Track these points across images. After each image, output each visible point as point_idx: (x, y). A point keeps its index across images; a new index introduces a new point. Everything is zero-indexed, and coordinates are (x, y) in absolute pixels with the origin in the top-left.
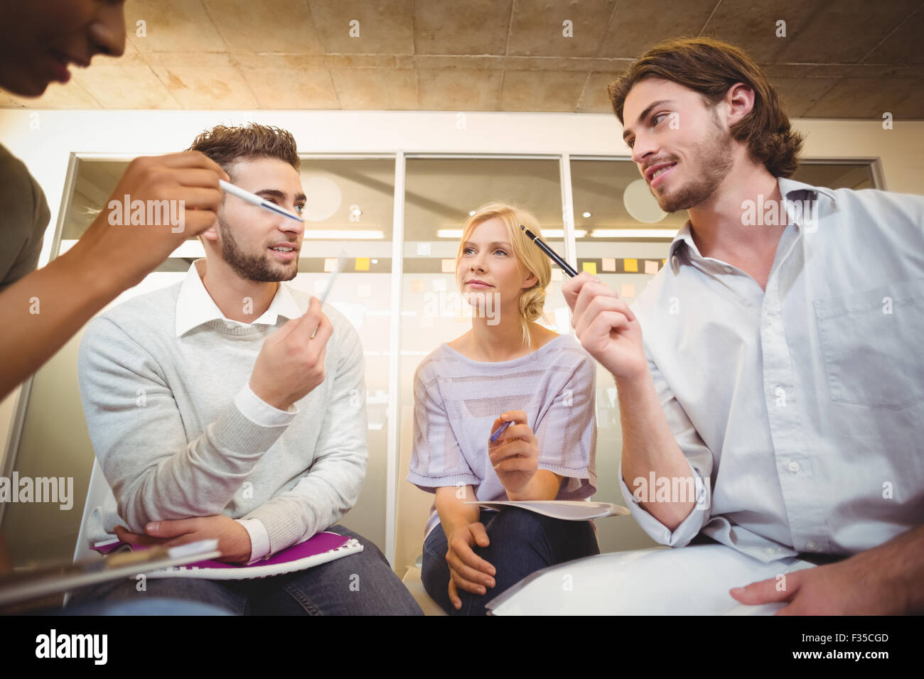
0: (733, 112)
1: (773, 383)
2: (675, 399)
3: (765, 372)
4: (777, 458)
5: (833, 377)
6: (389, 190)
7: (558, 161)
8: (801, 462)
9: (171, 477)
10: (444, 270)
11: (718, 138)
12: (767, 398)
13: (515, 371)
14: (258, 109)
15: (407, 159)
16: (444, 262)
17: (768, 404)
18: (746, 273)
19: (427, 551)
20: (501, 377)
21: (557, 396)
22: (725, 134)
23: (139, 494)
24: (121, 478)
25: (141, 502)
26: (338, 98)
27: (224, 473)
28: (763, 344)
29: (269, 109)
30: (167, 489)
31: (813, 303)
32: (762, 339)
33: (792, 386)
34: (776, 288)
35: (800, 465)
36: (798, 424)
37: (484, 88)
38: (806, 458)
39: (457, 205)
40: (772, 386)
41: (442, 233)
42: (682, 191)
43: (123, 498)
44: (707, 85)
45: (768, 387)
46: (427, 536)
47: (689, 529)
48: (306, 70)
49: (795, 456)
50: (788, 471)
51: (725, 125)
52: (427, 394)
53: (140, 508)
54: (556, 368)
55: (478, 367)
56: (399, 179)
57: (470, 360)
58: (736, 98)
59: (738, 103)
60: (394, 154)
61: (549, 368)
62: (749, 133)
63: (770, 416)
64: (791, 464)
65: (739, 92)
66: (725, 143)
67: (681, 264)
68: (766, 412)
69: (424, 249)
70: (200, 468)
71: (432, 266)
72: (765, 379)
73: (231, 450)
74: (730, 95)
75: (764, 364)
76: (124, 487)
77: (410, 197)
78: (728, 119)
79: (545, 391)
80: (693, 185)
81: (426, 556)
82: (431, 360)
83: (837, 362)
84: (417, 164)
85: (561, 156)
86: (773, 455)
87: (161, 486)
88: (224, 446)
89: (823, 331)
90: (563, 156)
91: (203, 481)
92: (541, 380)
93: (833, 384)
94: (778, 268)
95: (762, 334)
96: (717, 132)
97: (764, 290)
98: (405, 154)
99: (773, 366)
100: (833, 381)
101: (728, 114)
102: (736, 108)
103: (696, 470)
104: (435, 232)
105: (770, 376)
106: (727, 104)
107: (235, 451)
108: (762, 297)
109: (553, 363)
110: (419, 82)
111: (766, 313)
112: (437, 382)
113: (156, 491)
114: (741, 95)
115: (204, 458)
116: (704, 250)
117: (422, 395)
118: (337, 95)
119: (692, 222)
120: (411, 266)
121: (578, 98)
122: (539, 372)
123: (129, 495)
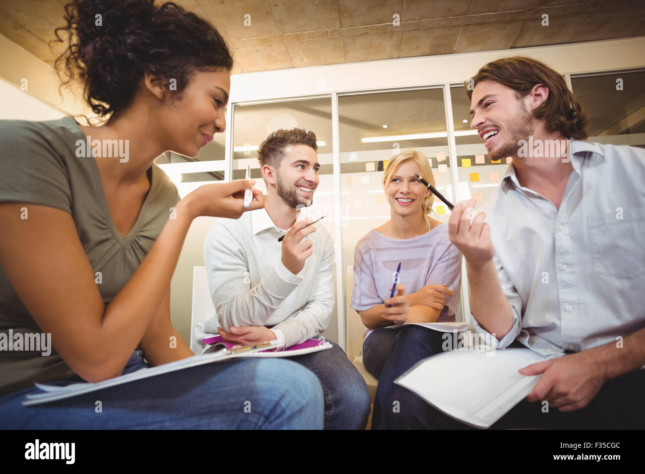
0: (535, 101)
1: (561, 263)
2: (502, 268)
3: (557, 257)
4: (561, 304)
5: (596, 261)
6: (328, 116)
7: (442, 88)
8: (574, 306)
9: (245, 302)
10: (367, 170)
11: (523, 117)
12: (557, 271)
13: (414, 244)
14: (242, 73)
15: (339, 97)
16: (367, 164)
17: (557, 274)
18: (548, 199)
19: (365, 347)
20: (407, 248)
21: (439, 260)
22: (528, 116)
23: (228, 311)
24: (220, 303)
25: (230, 314)
26: (291, 61)
27: (267, 304)
28: (556, 242)
29: (248, 72)
30: (242, 308)
31: (587, 218)
32: (556, 239)
33: (572, 265)
34: (566, 208)
35: (573, 308)
36: (575, 286)
37: (388, 44)
38: (577, 304)
39: (374, 121)
40: (560, 265)
41: (365, 140)
42: (501, 149)
43: (221, 313)
44: (519, 86)
45: (558, 265)
46: (365, 339)
47: (509, 339)
48: (270, 45)
49: (570, 303)
50: (566, 310)
51: (529, 109)
52: (363, 259)
53: (229, 317)
54: (438, 244)
55: (393, 242)
56: (335, 109)
57: (388, 238)
58: (537, 93)
59: (538, 95)
60: (331, 94)
61: (434, 243)
62: (544, 115)
63: (558, 281)
64: (568, 307)
65: (539, 89)
66: (529, 121)
67: (509, 189)
68: (556, 278)
69: (354, 157)
70: (256, 298)
71: (359, 168)
72: (556, 261)
73: (270, 291)
74: (533, 91)
75: (557, 252)
76: (222, 307)
77: (342, 119)
78: (531, 106)
79: (432, 257)
80: (508, 145)
81: (365, 351)
82: (365, 239)
83: (598, 252)
84: (345, 99)
85: (444, 85)
86: (559, 301)
87: (240, 307)
88: (267, 288)
89: (592, 234)
90: (446, 86)
91: (257, 305)
92: (430, 250)
93: (596, 264)
94: (568, 197)
95: (556, 236)
96: (523, 114)
97: (558, 209)
98: (337, 94)
99: (562, 254)
100: (596, 262)
101: (531, 102)
102: (537, 98)
103: (513, 307)
104: (360, 140)
105: (559, 259)
106: (531, 96)
107: (271, 292)
108: (557, 213)
109: (437, 241)
110: (344, 45)
111: (559, 223)
112: (369, 251)
113: (237, 309)
114: (541, 91)
115: (259, 294)
116: (523, 184)
117: (360, 259)
118: (291, 59)
119: (515, 164)
120: (346, 168)
121: (455, 43)
122: (429, 246)
123: (224, 312)
